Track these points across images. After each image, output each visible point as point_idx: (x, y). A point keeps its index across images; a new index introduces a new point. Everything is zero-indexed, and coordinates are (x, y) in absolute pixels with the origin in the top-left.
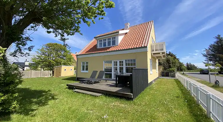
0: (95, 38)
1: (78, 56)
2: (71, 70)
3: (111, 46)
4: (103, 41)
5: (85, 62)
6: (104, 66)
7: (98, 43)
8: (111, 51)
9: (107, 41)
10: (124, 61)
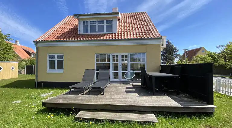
0: (75, 16)
1: (39, 44)
2: (13, 68)
3: (105, 32)
4: (89, 23)
5: (57, 55)
6: (95, 63)
7: (81, 25)
8: (109, 40)
9: (97, 24)
10: (130, 55)
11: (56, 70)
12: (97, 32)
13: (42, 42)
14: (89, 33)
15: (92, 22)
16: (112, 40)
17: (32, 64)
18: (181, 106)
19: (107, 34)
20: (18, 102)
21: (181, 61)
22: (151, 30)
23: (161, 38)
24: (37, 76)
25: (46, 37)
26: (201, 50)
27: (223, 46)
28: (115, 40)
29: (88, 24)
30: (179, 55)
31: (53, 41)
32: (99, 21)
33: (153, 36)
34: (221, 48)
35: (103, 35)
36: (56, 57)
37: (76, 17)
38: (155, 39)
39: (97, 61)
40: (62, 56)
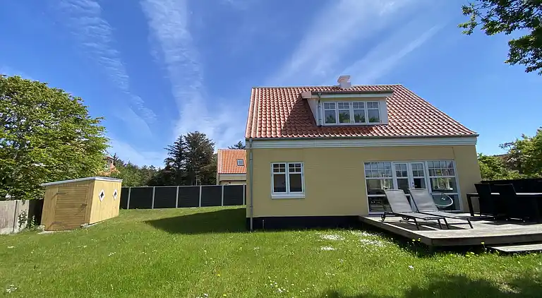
1: (255, 143)
2: (116, 194)
3: (368, 123)
4: (337, 106)
5: (288, 163)
6: (366, 178)
7: (321, 110)
8: (380, 137)
10: (426, 163)
11: (288, 194)
12: (352, 122)
13: (261, 139)
14: (338, 123)
15: (342, 104)
19: (374, 126)
24: (251, 206)
27: (512, 144)
32: (354, 104)
34: (509, 148)
35: (370, 128)
36: (287, 168)
39: (368, 174)
40: (299, 166)
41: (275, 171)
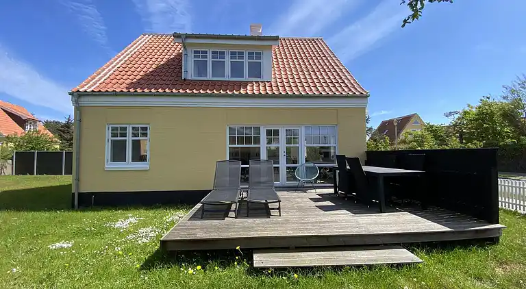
1: (82, 99)
3: (246, 78)
4: (209, 55)
5: (131, 126)
6: (228, 146)
7: (189, 59)
8: (253, 96)
9: (228, 61)
10: (303, 129)
11: (129, 165)
12: (228, 76)
13: (93, 94)
14: (209, 77)
15: (216, 52)
16: (260, 96)
17: (32, 148)
18: (450, 230)
19: (252, 82)
20: (65, 245)
21: (375, 141)
22: (343, 78)
23: (367, 96)
24: (78, 179)
25: (100, 82)
26: (412, 120)
27: (457, 113)
28: (266, 96)
29: (207, 58)
30: (370, 129)
31: (122, 94)
32: (232, 53)
33: (350, 90)
35: (245, 84)
36: (129, 131)
37: (180, 40)
38: (354, 96)
39: (232, 140)
40: (145, 129)
41: (114, 135)
